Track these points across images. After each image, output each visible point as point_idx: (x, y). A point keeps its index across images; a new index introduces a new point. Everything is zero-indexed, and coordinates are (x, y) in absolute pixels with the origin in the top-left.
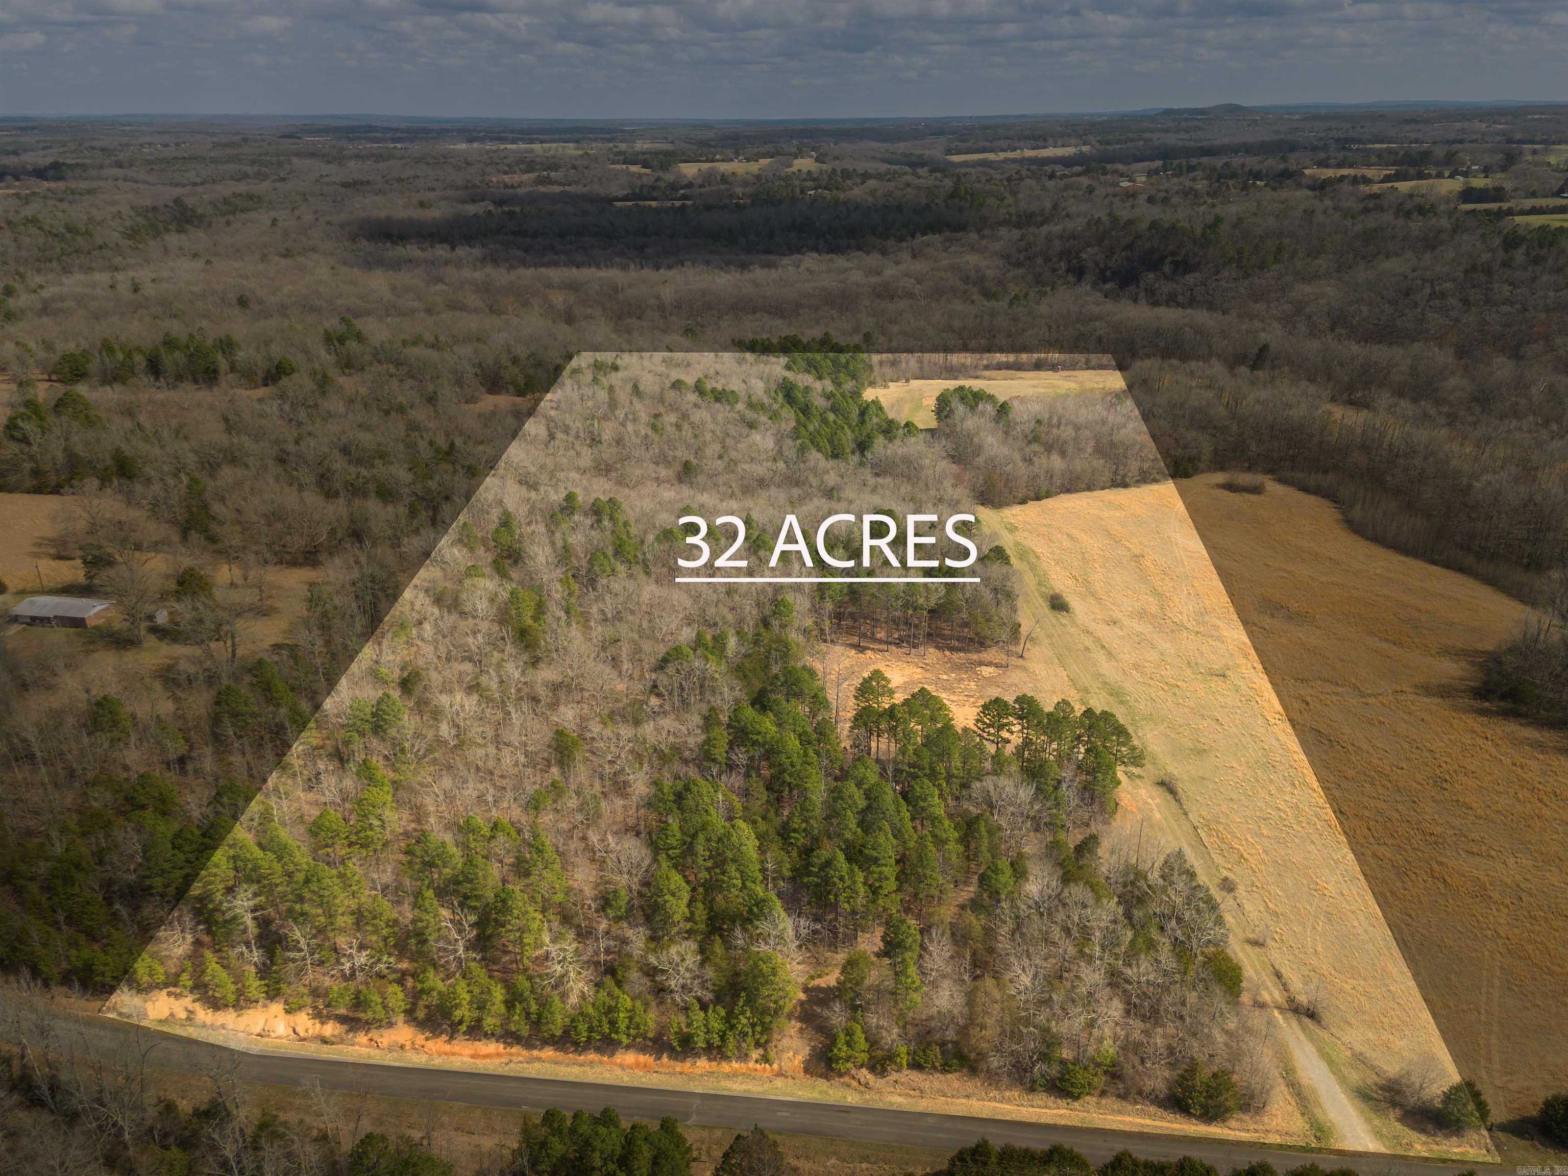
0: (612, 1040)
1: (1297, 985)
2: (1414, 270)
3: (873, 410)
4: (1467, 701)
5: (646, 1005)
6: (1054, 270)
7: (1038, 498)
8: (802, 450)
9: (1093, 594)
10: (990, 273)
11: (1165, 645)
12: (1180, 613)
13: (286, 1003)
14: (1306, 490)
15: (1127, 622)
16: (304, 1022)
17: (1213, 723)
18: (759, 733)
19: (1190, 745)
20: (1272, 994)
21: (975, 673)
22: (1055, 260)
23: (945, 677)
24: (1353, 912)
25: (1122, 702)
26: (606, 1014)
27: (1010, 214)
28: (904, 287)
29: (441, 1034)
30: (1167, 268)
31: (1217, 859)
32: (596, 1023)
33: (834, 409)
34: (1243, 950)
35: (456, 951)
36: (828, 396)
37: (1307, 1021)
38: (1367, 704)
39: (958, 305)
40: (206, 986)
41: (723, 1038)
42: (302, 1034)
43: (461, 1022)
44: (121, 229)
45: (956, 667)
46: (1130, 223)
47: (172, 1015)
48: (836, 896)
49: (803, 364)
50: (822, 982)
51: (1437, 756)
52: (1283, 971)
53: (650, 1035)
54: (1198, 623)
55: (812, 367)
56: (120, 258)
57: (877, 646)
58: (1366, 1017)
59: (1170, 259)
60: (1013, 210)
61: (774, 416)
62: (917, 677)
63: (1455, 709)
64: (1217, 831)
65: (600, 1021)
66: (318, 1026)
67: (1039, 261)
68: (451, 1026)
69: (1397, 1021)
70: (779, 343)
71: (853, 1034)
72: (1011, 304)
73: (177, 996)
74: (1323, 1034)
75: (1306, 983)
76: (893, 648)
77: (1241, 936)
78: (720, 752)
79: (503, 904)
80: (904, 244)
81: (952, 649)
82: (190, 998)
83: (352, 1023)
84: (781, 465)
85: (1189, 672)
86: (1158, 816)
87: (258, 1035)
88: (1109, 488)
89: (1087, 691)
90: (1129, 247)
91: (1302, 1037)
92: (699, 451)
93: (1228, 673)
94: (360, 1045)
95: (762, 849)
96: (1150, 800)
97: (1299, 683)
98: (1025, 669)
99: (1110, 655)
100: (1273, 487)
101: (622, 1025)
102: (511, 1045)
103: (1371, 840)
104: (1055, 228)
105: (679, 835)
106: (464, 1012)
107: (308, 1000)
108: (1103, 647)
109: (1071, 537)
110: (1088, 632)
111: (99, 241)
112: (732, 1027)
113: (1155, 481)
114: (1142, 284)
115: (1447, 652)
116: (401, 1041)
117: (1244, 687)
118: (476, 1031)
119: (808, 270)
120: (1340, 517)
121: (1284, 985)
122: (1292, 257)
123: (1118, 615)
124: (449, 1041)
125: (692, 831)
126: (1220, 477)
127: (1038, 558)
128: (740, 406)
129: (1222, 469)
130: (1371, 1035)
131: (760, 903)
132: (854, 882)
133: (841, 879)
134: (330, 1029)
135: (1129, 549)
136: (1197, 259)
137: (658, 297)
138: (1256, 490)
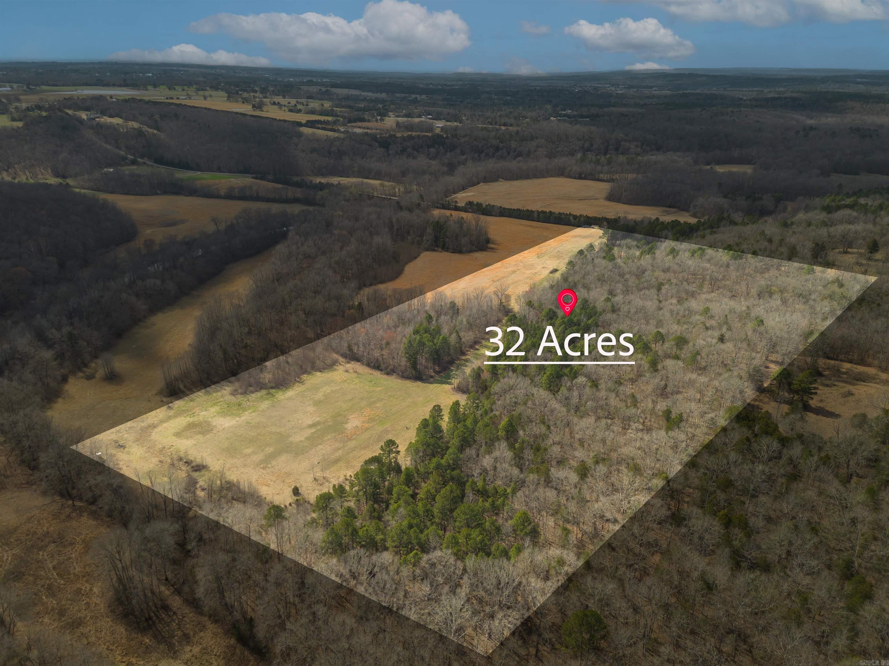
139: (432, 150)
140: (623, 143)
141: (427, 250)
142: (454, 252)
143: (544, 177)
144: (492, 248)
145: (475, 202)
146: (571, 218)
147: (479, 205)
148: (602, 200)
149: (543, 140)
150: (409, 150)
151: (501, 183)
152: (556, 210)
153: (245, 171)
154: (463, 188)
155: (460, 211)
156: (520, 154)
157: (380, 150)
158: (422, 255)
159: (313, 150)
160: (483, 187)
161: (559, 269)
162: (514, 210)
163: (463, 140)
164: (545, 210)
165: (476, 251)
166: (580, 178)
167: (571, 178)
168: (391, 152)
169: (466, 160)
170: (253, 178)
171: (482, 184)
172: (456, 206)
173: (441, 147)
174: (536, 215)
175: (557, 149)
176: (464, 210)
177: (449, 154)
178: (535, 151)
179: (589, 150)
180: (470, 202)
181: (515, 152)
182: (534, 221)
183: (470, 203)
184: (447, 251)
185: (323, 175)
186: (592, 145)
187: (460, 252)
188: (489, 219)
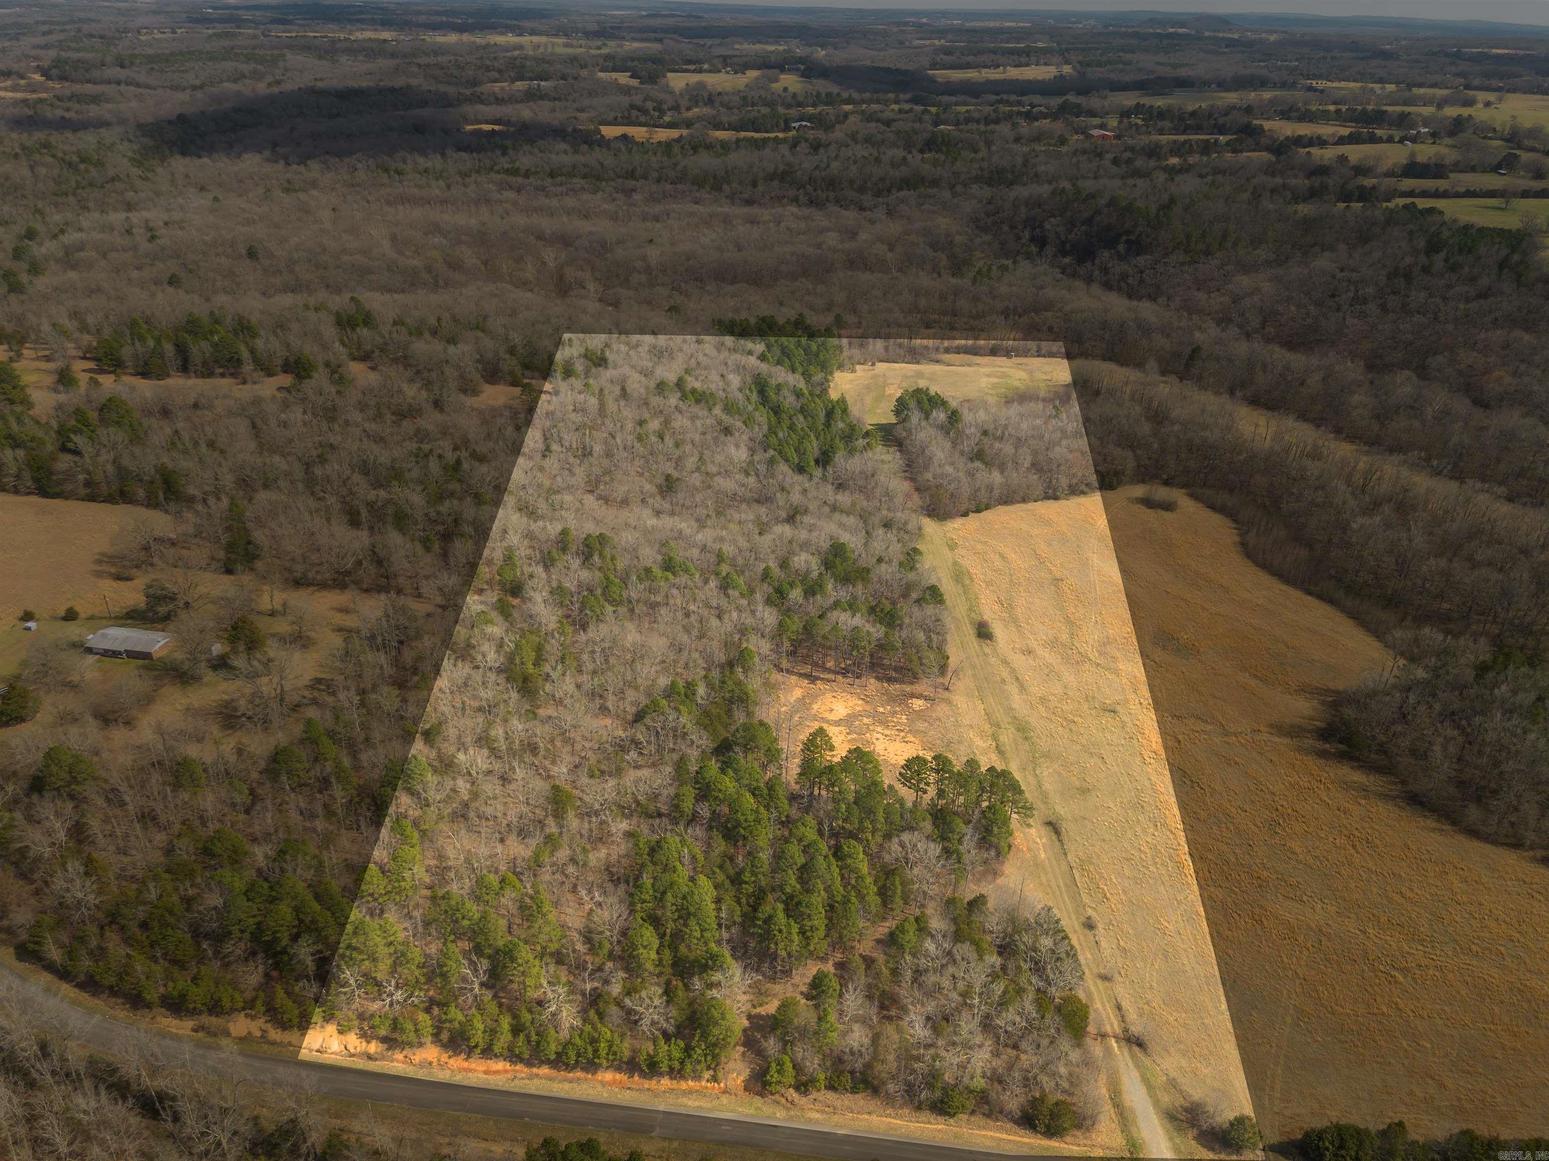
0: (595, 1063)
1: (1132, 1015)
2: (1342, 270)
3: (838, 412)
4: (1310, 742)
5: (622, 1036)
6: (1019, 238)
7: (978, 511)
8: (771, 462)
9: (1015, 621)
10: (958, 239)
11: (1070, 678)
12: (1087, 642)
13: (339, 1024)
14: (1212, 507)
15: (1041, 652)
16: (353, 1041)
17: (1099, 762)
18: (720, 790)
19: (1077, 784)
20: (1112, 1025)
21: (907, 705)
22: (1020, 227)
23: (881, 710)
24: (1186, 950)
25: (1026, 739)
26: (591, 1044)
27: (982, 169)
28: (876, 255)
29: (460, 1053)
30: (1121, 248)
31: (1086, 899)
32: (582, 1050)
33: (802, 410)
34: (1095, 984)
35: (472, 990)
36: (798, 394)
37: (1136, 1049)
38: (1228, 743)
39: (925, 280)
40: (275, 1009)
41: (682, 1063)
42: (352, 1051)
43: (476, 1046)
44: (130, 154)
45: (892, 699)
46: (1091, 196)
47: (249, 1033)
48: (776, 944)
49: (777, 351)
50: (761, 1011)
51: (1276, 799)
52: (1123, 1004)
53: (625, 1059)
54: (1101, 654)
55: (785, 358)
56: (132, 193)
57: (827, 676)
58: (1182, 1047)
59: (1124, 238)
60: (985, 165)
61: (748, 421)
62: (858, 708)
63: (1299, 749)
64: (1089, 871)
65: (586, 1049)
66: (364, 1044)
67: (1006, 228)
68: (468, 1046)
69: (1206, 1051)
70: (757, 323)
71: (783, 1064)
72: (974, 281)
73: (253, 1018)
74: (1147, 1062)
75: (1141, 1015)
76: (840, 678)
77: (1095, 971)
78: (688, 805)
79: (509, 954)
80: (881, 200)
81: (890, 680)
82: (263, 1020)
83: (390, 1042)
84: (752, 480)
85: (1085, 706)
86: (1043, 856)
87: (318, 1051)
88: (1042, 500)
89: (998, 726)
90: (1089, 221)
91: (1130, 1064)
92: (679, 463)
93: (1118, 708)
94: (397, 1061)
95: (718, 901)
96: (1038, 840)
97: (1175, 721)
98: (949, 702)
99: (1022, 688)
100: (1186, 504)
101: (603, 1053)
102: (515, 1063)
103: (1210, 882)
104: (1021, 192)
105: (651, 892)
106: (479, 1036)
107: (356, 1023)
108: (1017, 679)
109: (1002, 556)
110: (1005, 662)
111: (111, 172)
112: (690, 1056)
113: (1083, 493)
114: (1097, 261)
115: (1303, 690)
116: (430, 1059)
117: (1129, 724)
118: (488, 1052)
119: (788, 229)
120: (1237, 539)
121: (1123, 1016)
122: (1235, 244)
123: (1034, 644)
124: (466, 1059)
125: (662, 889)
126: (1139, 491)
127: (972, 580)
128: (717, 411)
129: (1143, 481)
130: (1184, 1063)
131: (713, 957)
132: (790, 933)
133: (780, 931)
134: (373, 1047)
135: (1050, 572)
136: (1149, 241)
137: (644, 258)
138: (1168, 506)
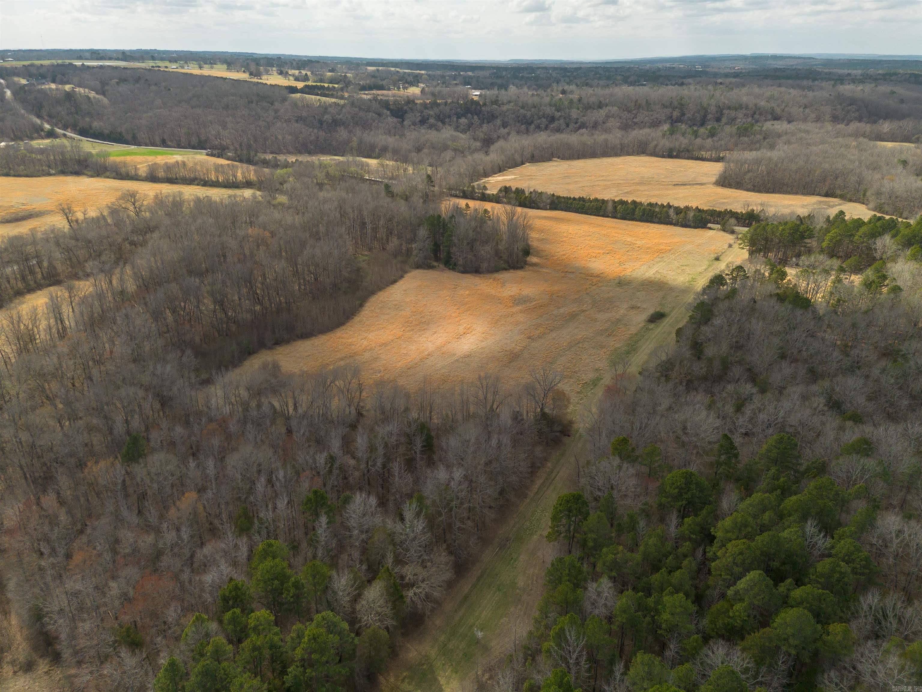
139: (463, 120)
140: (726, 112)
141: (418, 267)
142: (465, 272)
143: (616, 155)
144: (535, 265)
145: (514, 189)
146: (671, 212)
147: (519, 192)
148: (711, 186)
149: (615, 108)
150: (432, 121)
151: (555, 164)
152: (644, 199)
153: (200, 145)
154: (500, 169)
155: (490, 201)
156: (583, 126)
157: (392, 120)
158: (407, 276)
159: (300, 119)
160: (529, 169)
161: (666, 310)
162: (574, 199)
163: (505, 108)
164: (625, 199)
165: (506, 269)
166: (670, 156)
167: (657, 156)
168: (406, 123)
169: (509, 134)
170: (207, 155)
171: (528, 164)
172: (483, 194)
173: (475, 117)
174: (610, 207)
175: (635, 120)
176: (495, 199)
177: (485, 127)
178: (604, 123)
179: (679, 120)
180: (506, 188)
181: (576, 123)
182: (608, 217)
183: (506, 190)
184: (453, 269)
185: (310, 153)
186: (683, 114)
187: (476, 271)
188: (532, 212)
